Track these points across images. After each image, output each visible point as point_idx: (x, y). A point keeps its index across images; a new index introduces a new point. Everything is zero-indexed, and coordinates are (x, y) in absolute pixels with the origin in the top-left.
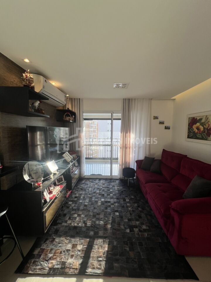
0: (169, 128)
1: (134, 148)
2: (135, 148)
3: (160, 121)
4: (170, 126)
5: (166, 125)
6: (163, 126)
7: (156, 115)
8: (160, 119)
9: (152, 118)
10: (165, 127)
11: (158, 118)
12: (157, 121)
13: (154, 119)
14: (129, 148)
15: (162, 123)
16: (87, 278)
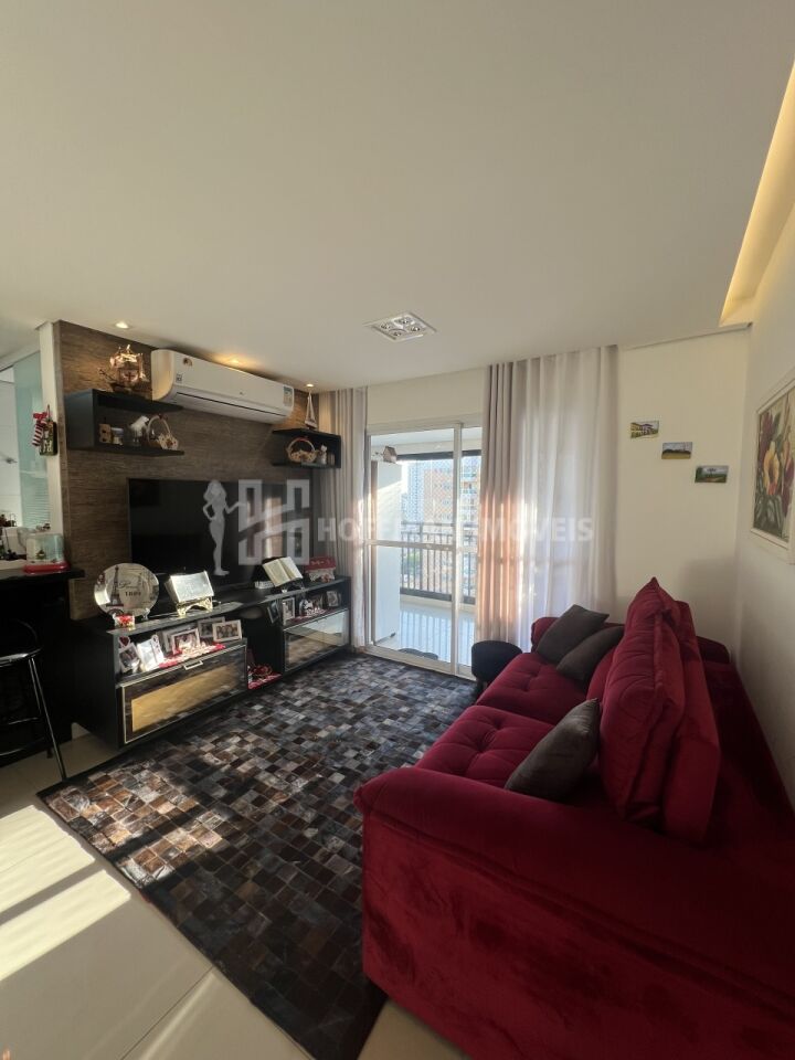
0: (722, 478)
1: (532, 564)
2: (539, 563)
3: (665, 444)
4: (726, 467)
5: (701, 463)
6: (687, 467)
7: (641, 420)
8: (669, 436)
9: (625, 431)
10: (699, 470)
11: (655, 432)
12: (654, 445)
13: (635, 436)
14: (514, 563)
15: (677, 452)
16: (109, 873)
